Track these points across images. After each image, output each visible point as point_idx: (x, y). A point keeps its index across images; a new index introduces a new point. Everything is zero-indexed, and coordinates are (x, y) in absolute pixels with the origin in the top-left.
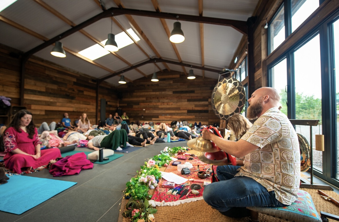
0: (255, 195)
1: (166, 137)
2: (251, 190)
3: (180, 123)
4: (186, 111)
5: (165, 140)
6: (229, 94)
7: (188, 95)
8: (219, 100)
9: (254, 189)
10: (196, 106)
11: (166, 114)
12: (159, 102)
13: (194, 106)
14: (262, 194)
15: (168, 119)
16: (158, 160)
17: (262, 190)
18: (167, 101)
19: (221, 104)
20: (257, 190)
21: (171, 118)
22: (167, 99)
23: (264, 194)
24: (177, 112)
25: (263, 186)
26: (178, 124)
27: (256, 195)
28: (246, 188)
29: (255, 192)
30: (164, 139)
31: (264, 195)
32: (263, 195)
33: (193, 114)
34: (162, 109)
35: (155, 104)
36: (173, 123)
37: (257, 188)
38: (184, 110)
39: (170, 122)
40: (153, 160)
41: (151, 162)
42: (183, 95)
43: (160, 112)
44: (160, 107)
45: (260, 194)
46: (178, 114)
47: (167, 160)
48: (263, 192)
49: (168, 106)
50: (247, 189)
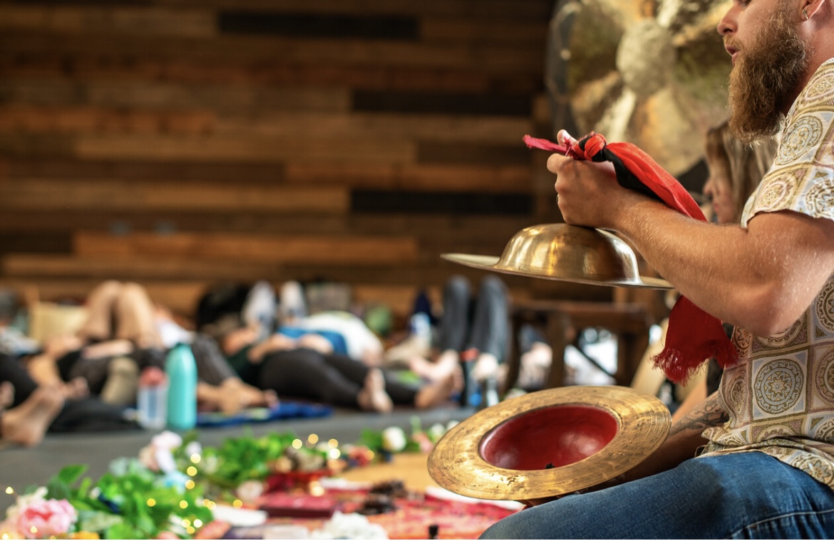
0: (774, 525)
1: (154, 384)
2: (752, 497)
3: (278, 299)
4: (336, 199)
5: (143, 416)
6: (675, 28)
7: (359, 51)
8: (604, 61)
9: (767, 491)
10: (429, 152)
11: (145, 221)
12: (79, 99)
13: (407, 154)
14: (807, 517)
15: (170, 266)
16: (96, 508)
17: (810, 498)
18: (156, 95)
19: (615, 93)
20: (780, 494)
21: (192, 254)
22: (162, 78)
23: (819, 516)
24: (256, 198)
25: (817, 482)
26: (260, 303)
27: (778, 521)
28: (721, 490)
29: (775, 505)
30: (133, 404)
31: (821, 522)
32: (815, 520)
33: (397, 222)
34: (107, 169)
35: (36, 122)
36: (217, 299)
37: (783, 486)
38: (320, 182)
39: (187, 295)
40: (48, 497)
41: (32, 514)
42: (309, 50)
43: (85, 194)
44: (89, 148)
45: (797, 518)
46: (259, 222)
47: (174, 519)
48: (815, 509)
49: (168, 149)
50: (728, 493)
